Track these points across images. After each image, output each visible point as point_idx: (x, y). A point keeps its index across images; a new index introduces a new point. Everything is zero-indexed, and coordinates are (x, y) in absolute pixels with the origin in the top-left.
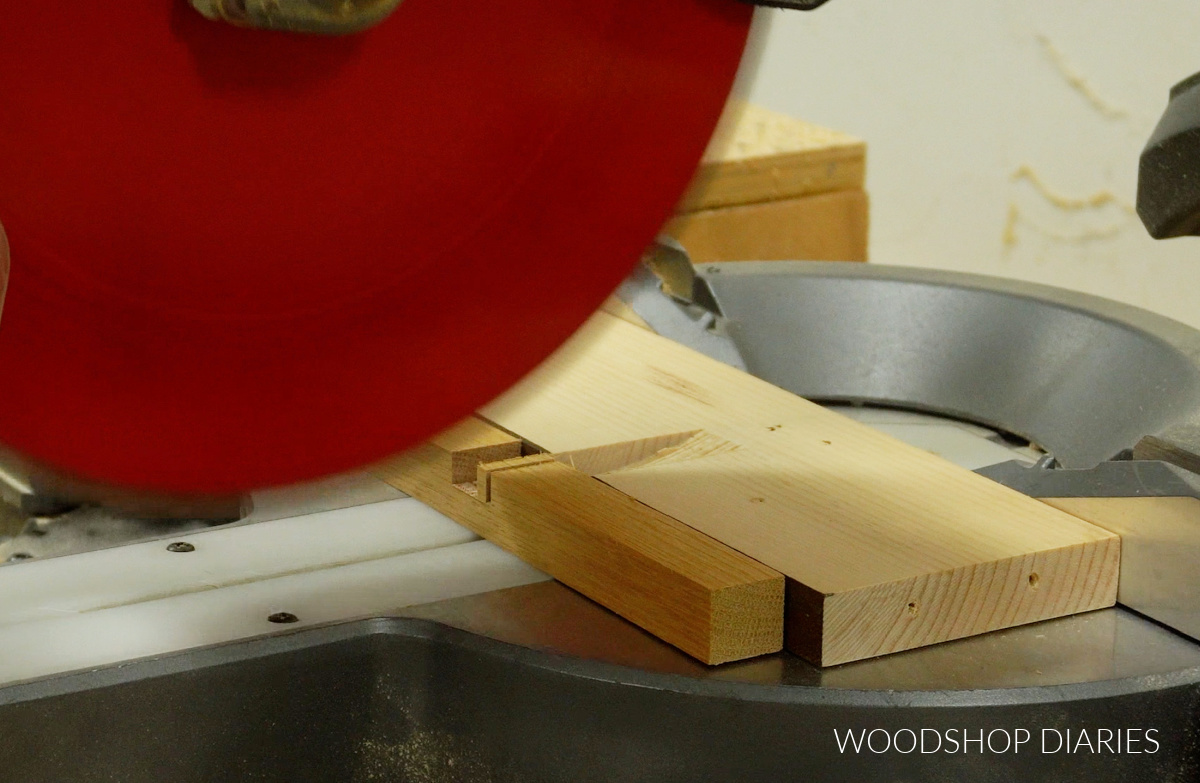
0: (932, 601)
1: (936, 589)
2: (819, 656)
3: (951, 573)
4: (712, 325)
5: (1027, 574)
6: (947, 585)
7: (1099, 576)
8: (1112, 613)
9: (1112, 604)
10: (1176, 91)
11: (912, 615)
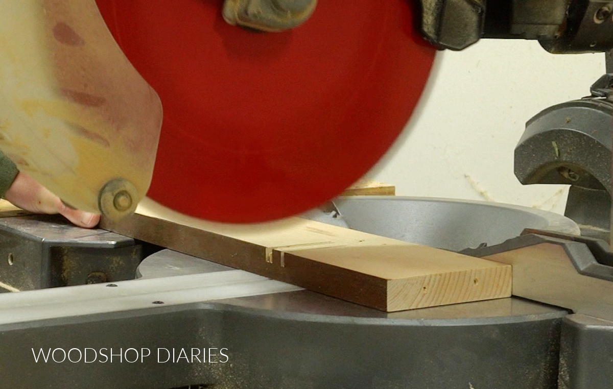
0: (433, 286)
1: (435, 281)
2: (386, 307)
3: (441, 275)
4: (335, 216)
5: (473, 279)
6: (439, 281)
7: (504, 283)
8: (510, 299)
9: (510, 296)
10: (528, 124)
11: (425, 292)
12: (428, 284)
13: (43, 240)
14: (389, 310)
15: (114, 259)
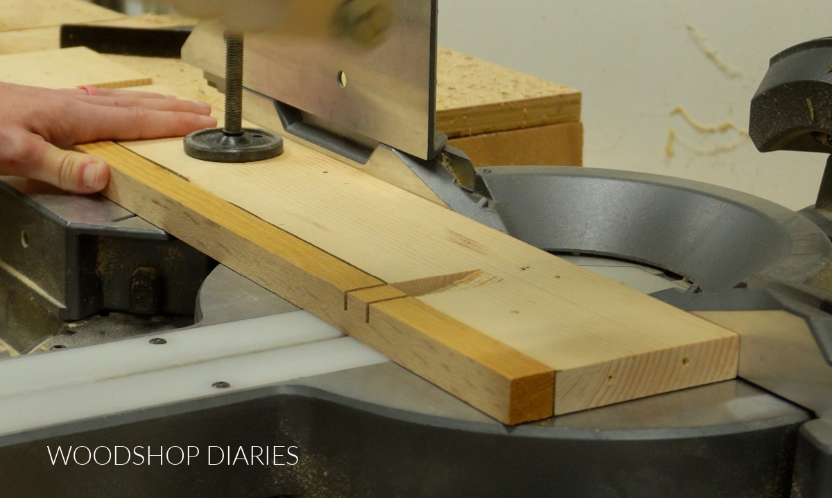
0: (623, 374)
1: (625, 368)
3: (634, 358)
4: (486, 205)
5: (681, 359)
6: (633, 365)
7: (726, 360)
8: (734, 383)
9: (734, 377)
10: (774, 60)
11: (610, 383)
12: (616, 371)
13: (69, 223)
14: (557, 412)
15: (169, 250)
